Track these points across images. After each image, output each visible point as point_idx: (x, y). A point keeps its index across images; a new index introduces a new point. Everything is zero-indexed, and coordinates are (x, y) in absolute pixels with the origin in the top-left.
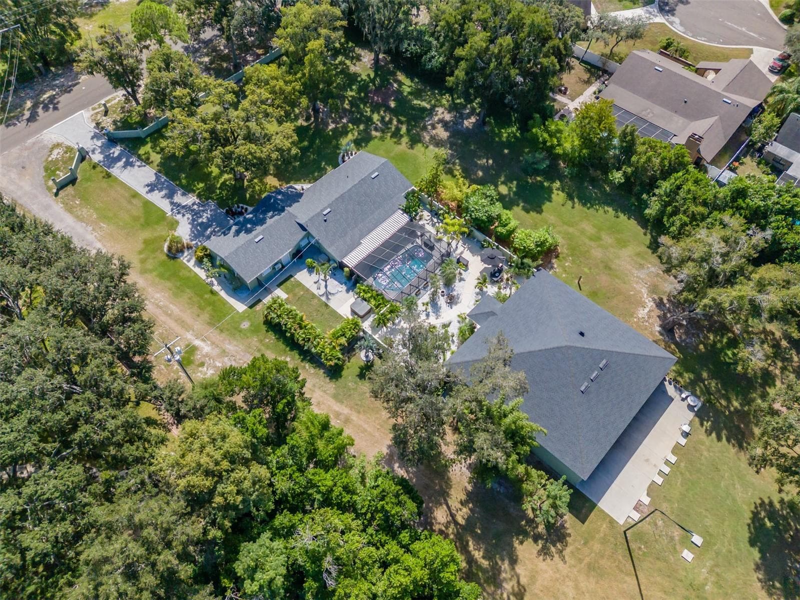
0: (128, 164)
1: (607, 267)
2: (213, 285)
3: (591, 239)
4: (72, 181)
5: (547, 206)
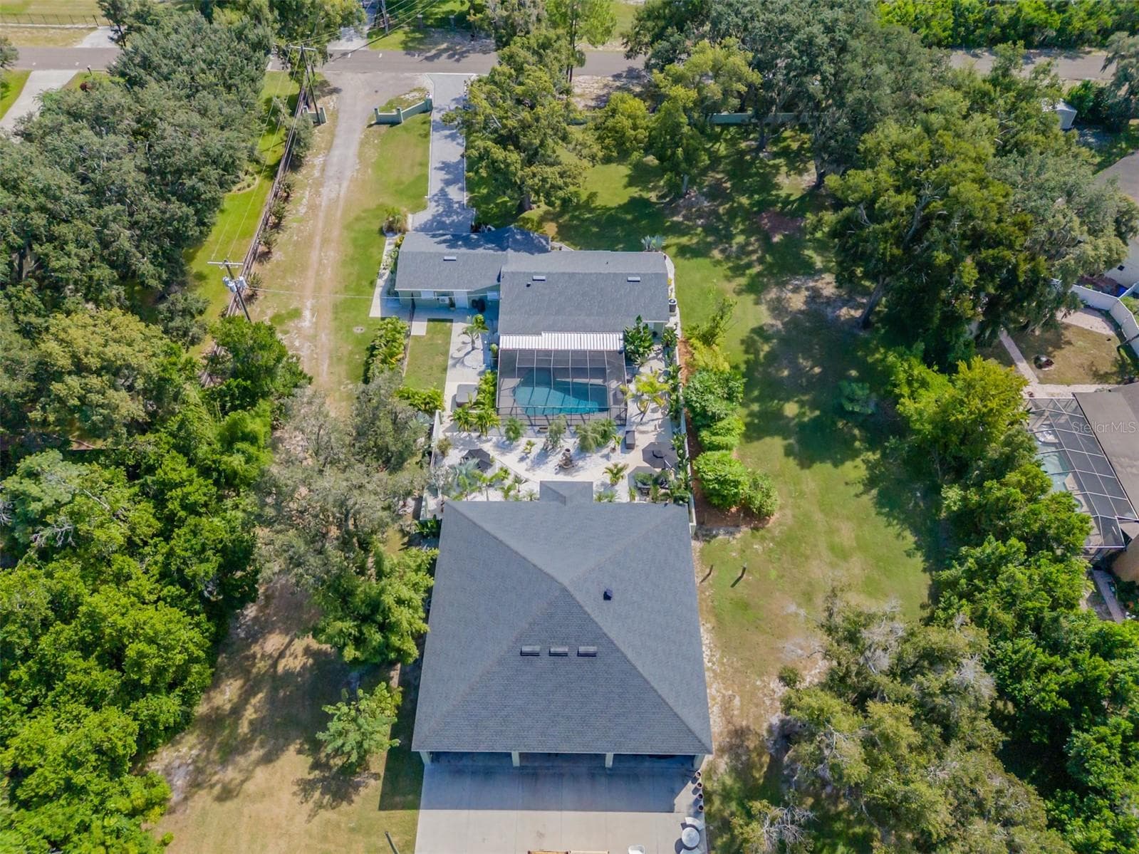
0: (452, 136)
2: (381, 277)
3: (831, 549)
5: (823, 467)
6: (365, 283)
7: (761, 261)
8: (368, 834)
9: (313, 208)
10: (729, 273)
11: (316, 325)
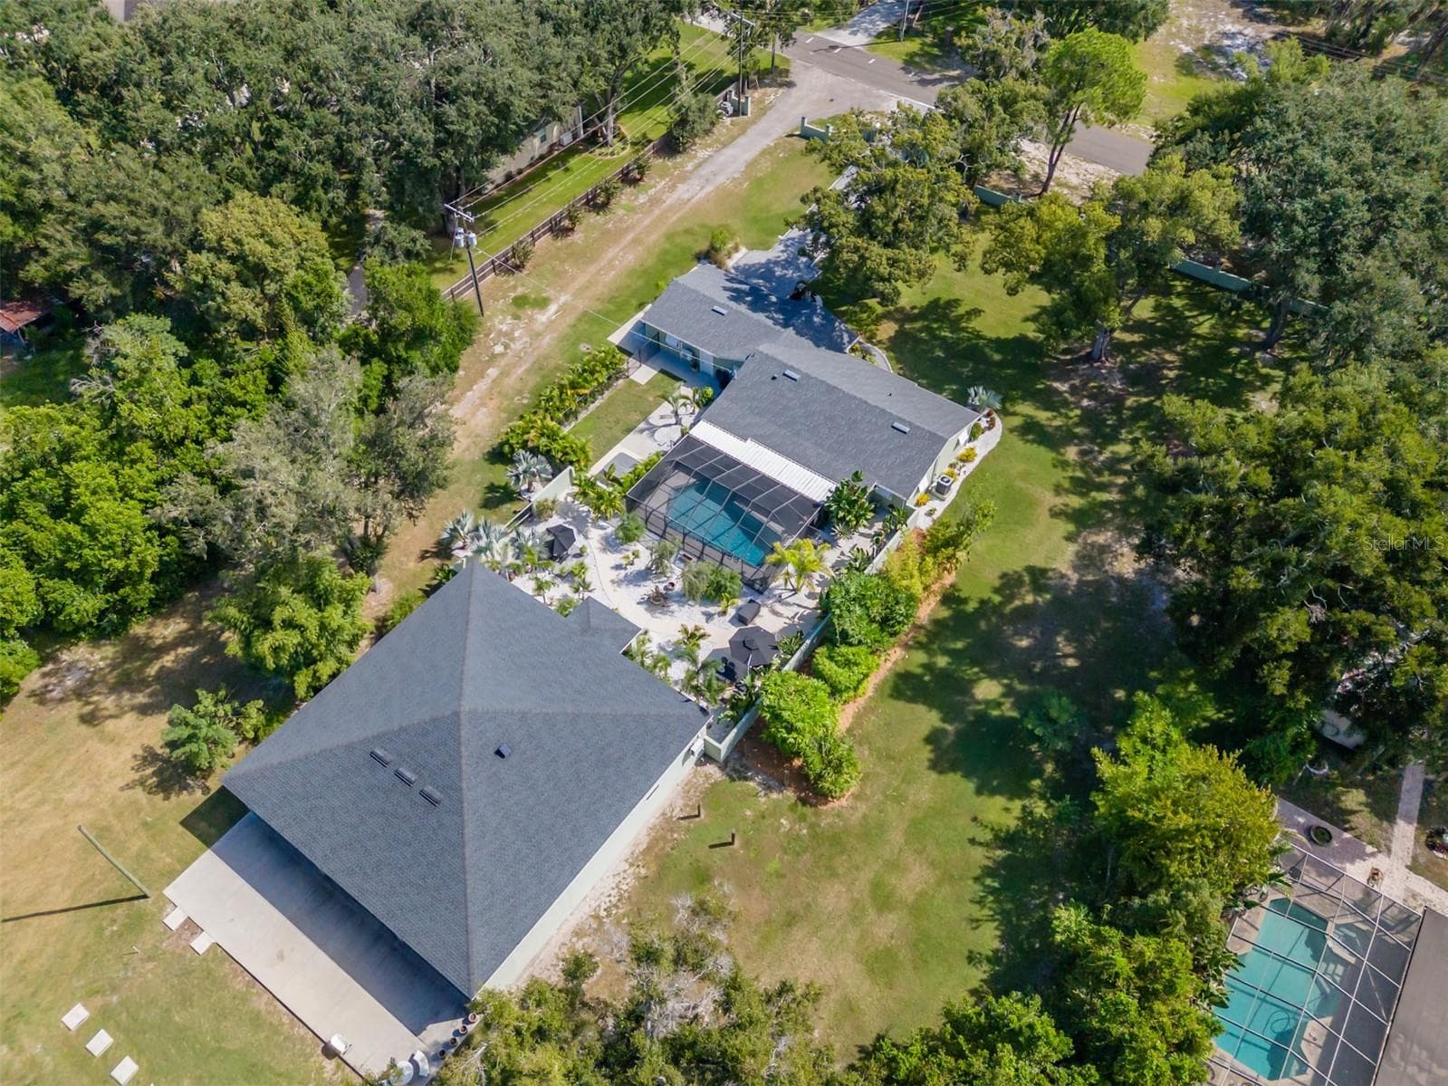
8: (153, 838)
9: (654, 201)
10: (1066, 484)
11: (550, 324)
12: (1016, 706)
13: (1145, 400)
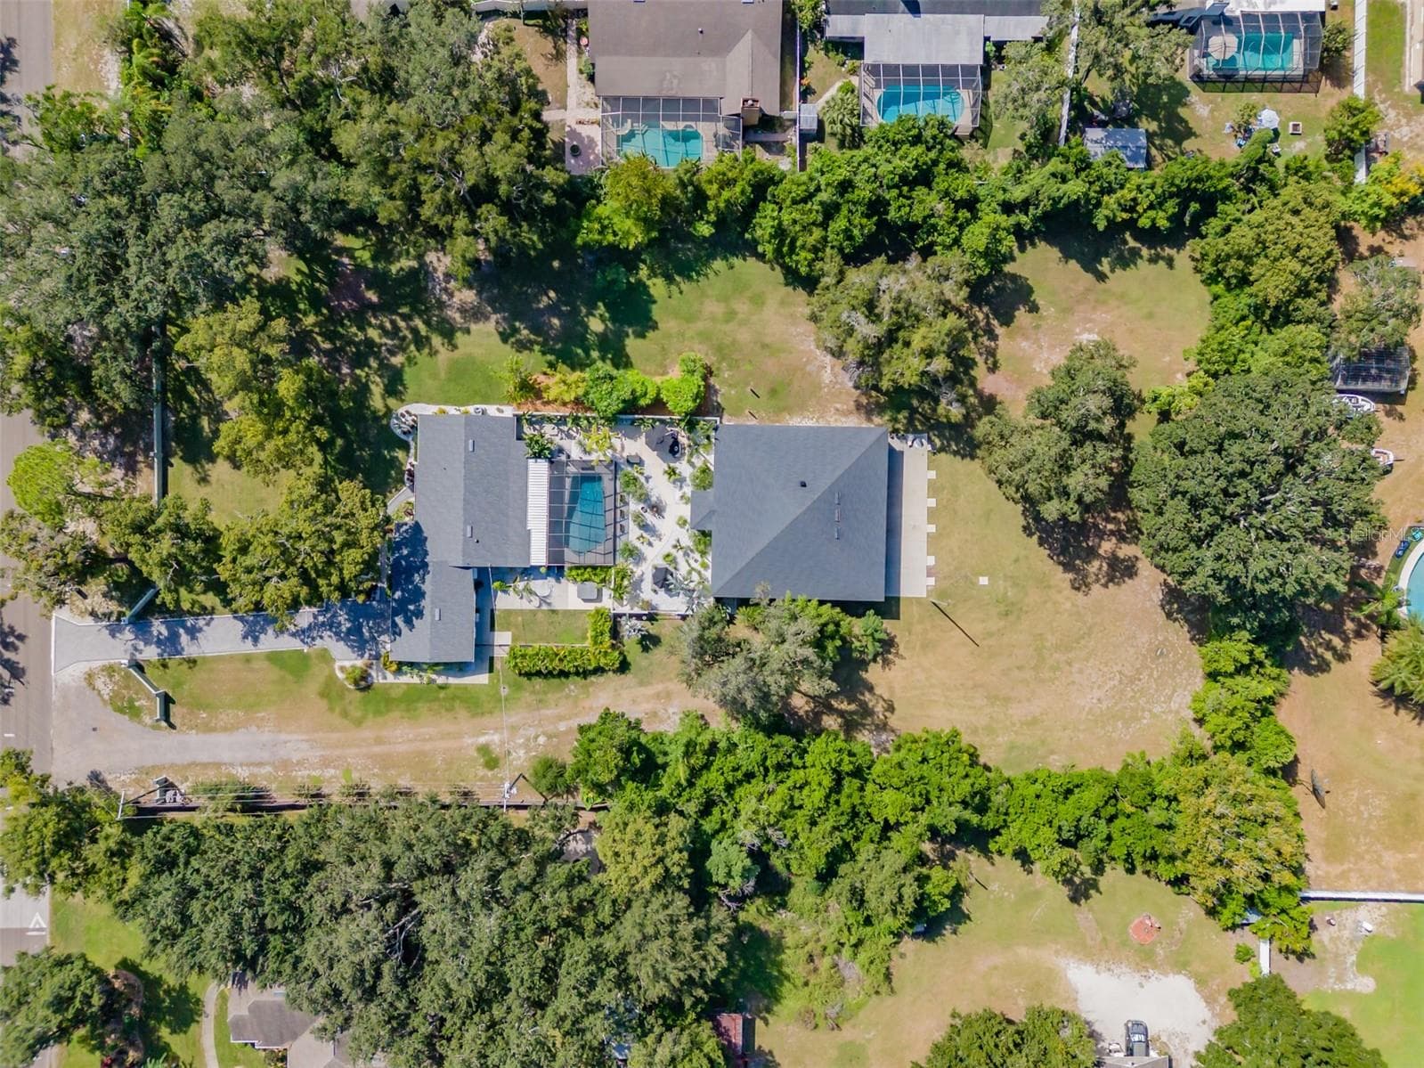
0: (193, 632)
1: (764, 346)
2: (433, 681)
3: (727, 322)
4: (167, 701)
5: (656, 312)
6: (442, 694)
7: (405, 317)
8: (912, 624)
10: (426, 351)
11: (496, 730)
12: (596, 307)
13: (319, 339)
